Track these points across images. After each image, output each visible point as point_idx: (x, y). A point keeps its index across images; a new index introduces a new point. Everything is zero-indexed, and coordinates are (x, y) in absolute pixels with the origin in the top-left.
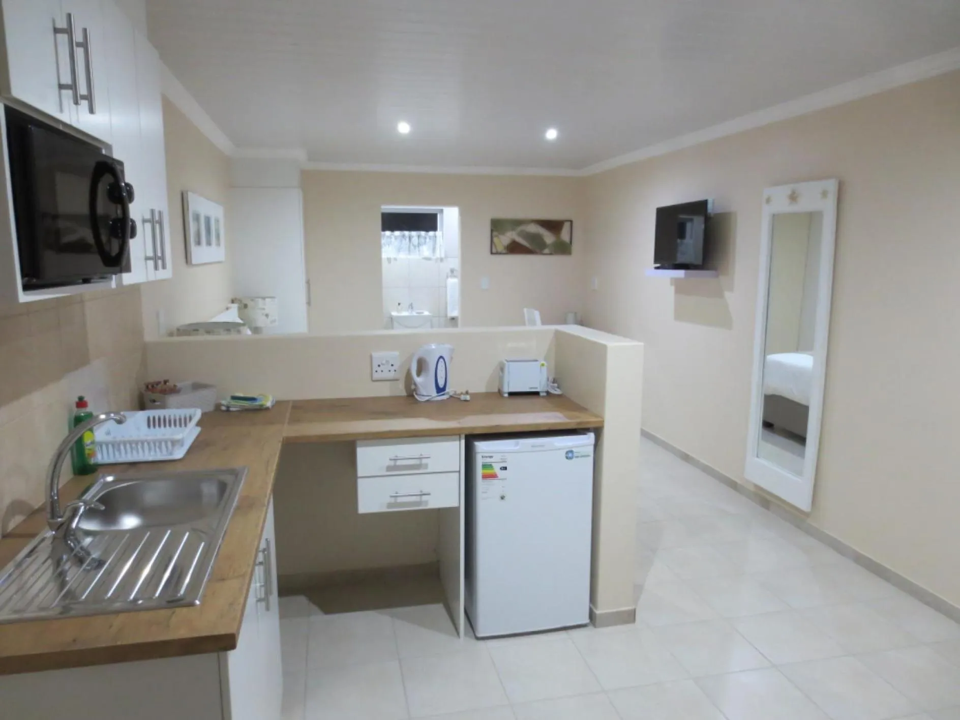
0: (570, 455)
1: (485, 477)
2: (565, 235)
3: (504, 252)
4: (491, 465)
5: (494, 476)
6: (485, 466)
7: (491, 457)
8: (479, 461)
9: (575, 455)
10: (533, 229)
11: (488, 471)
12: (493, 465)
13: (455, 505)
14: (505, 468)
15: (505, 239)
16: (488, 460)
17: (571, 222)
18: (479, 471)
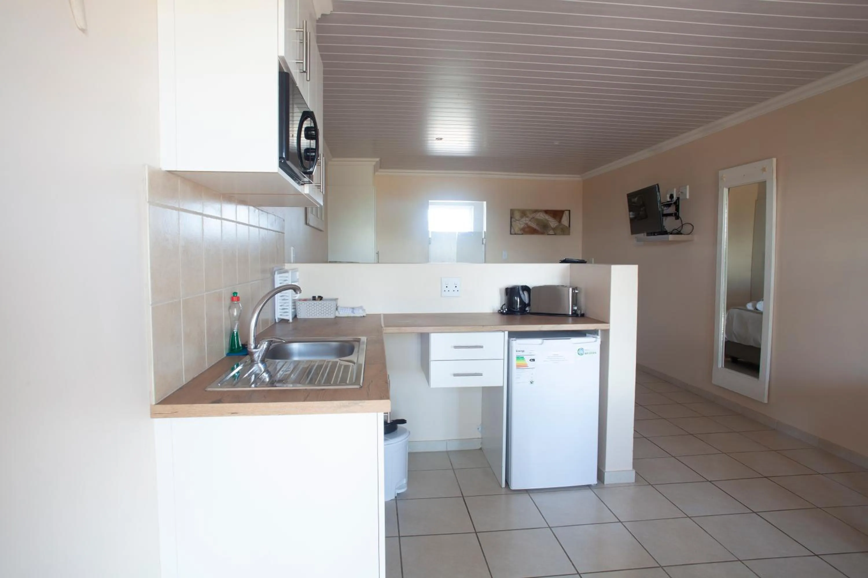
0: (581, 352)
1: (518, 366)
2: (565, 221)
3: (520, 232)
4: (523, 357)
5: (525, 366)
6: (518, 358)
7: (523, 351)
8: (514, 355)
9: (585, 352)
10: (542, 216)
11: (521, 362)
12: (525, 357)
13: (501, 384)
14: (534, 360)
15: (519, 225)
16: (521, 354)
17: (569, 211)
18: (514, 362)
